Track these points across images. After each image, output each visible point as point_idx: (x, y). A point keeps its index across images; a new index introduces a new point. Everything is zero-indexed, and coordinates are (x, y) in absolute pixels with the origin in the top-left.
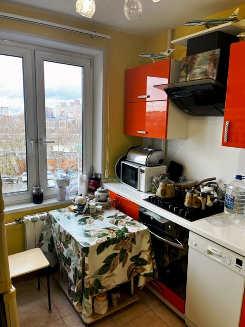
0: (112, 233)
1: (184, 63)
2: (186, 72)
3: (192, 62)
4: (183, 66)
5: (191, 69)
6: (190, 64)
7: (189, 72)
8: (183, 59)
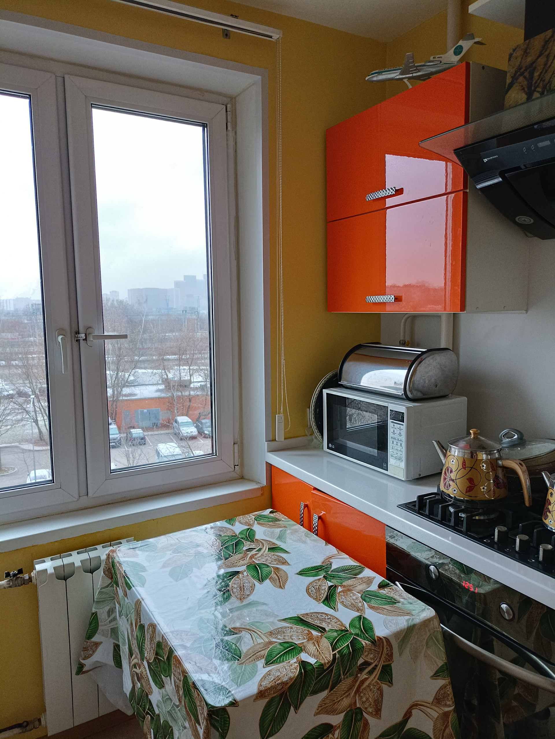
0: (318, 641)
1: (518, 64)
2: (526, 89)
3: (547, 53)
4: (516, 72)
5: (543, 75)
6: (539, 60)
7: (538, 86)
8: (514, 50)
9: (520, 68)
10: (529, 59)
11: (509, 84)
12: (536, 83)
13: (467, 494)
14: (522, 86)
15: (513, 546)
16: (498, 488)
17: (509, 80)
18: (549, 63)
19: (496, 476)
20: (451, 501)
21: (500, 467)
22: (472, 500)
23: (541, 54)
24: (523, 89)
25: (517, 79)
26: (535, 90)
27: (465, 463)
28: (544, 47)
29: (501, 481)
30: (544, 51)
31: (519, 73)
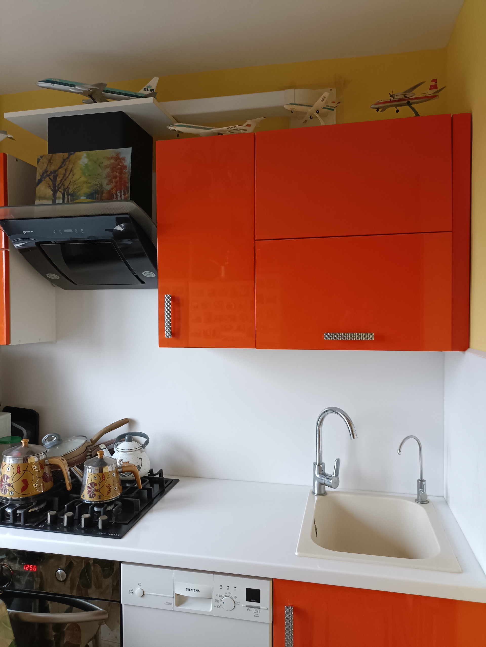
1: (45, 168)
2: (52, 187)
3: (65, 167)
4: (43, 173)
5: (64, 182)
6: (60, 170)
7: (60, 188)
8: (41, 157)
9: (46, 171)
10: (53, 168)
11: (39, 180)
12: (59, 185)
13: (22, 493)
14: (49, 184)
15: (62, 523)
16: (46, 482)
17: (38, 177)
18: (67, 175)
19: (44, 473)
20: (7, 503)
21: (47, 465)
22: (26, 498)
23: (60, 167)
24: (50, 187)
25: (45, 178)
26: (58, 190)
27: (19, 468)
28: (63, 163)
29: (48, 475)
30: (63, 165)
31: (45, 174)
